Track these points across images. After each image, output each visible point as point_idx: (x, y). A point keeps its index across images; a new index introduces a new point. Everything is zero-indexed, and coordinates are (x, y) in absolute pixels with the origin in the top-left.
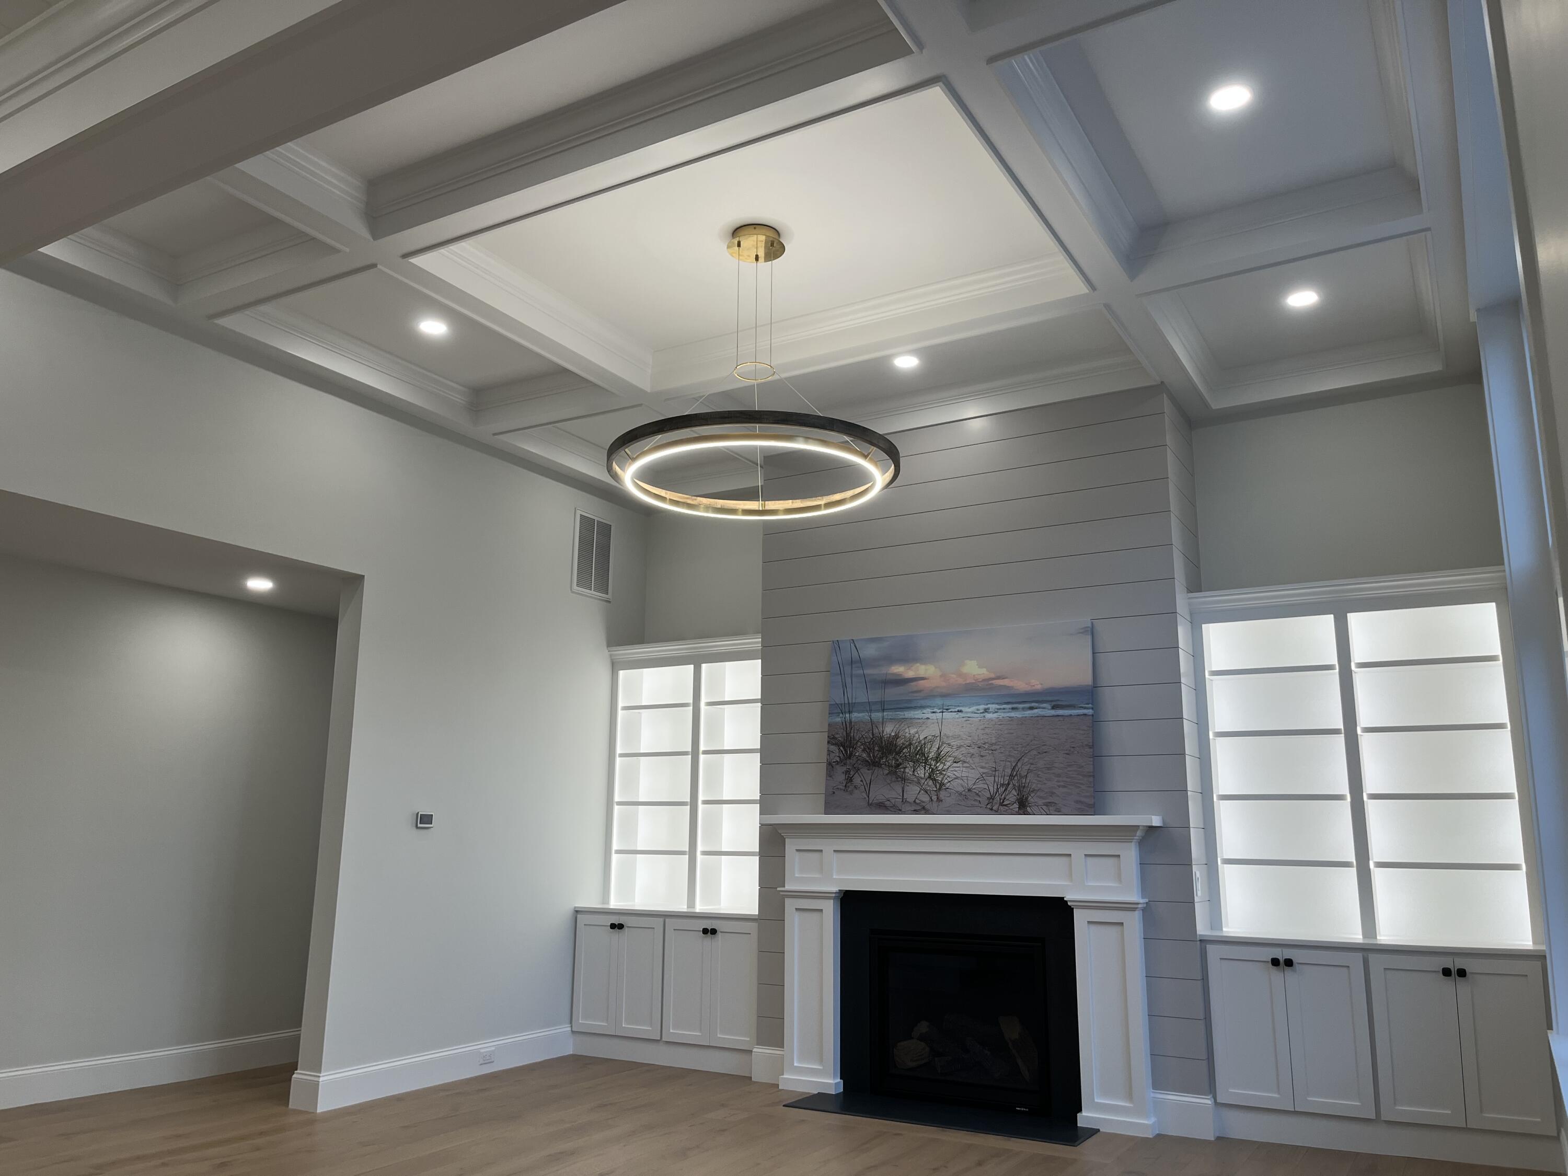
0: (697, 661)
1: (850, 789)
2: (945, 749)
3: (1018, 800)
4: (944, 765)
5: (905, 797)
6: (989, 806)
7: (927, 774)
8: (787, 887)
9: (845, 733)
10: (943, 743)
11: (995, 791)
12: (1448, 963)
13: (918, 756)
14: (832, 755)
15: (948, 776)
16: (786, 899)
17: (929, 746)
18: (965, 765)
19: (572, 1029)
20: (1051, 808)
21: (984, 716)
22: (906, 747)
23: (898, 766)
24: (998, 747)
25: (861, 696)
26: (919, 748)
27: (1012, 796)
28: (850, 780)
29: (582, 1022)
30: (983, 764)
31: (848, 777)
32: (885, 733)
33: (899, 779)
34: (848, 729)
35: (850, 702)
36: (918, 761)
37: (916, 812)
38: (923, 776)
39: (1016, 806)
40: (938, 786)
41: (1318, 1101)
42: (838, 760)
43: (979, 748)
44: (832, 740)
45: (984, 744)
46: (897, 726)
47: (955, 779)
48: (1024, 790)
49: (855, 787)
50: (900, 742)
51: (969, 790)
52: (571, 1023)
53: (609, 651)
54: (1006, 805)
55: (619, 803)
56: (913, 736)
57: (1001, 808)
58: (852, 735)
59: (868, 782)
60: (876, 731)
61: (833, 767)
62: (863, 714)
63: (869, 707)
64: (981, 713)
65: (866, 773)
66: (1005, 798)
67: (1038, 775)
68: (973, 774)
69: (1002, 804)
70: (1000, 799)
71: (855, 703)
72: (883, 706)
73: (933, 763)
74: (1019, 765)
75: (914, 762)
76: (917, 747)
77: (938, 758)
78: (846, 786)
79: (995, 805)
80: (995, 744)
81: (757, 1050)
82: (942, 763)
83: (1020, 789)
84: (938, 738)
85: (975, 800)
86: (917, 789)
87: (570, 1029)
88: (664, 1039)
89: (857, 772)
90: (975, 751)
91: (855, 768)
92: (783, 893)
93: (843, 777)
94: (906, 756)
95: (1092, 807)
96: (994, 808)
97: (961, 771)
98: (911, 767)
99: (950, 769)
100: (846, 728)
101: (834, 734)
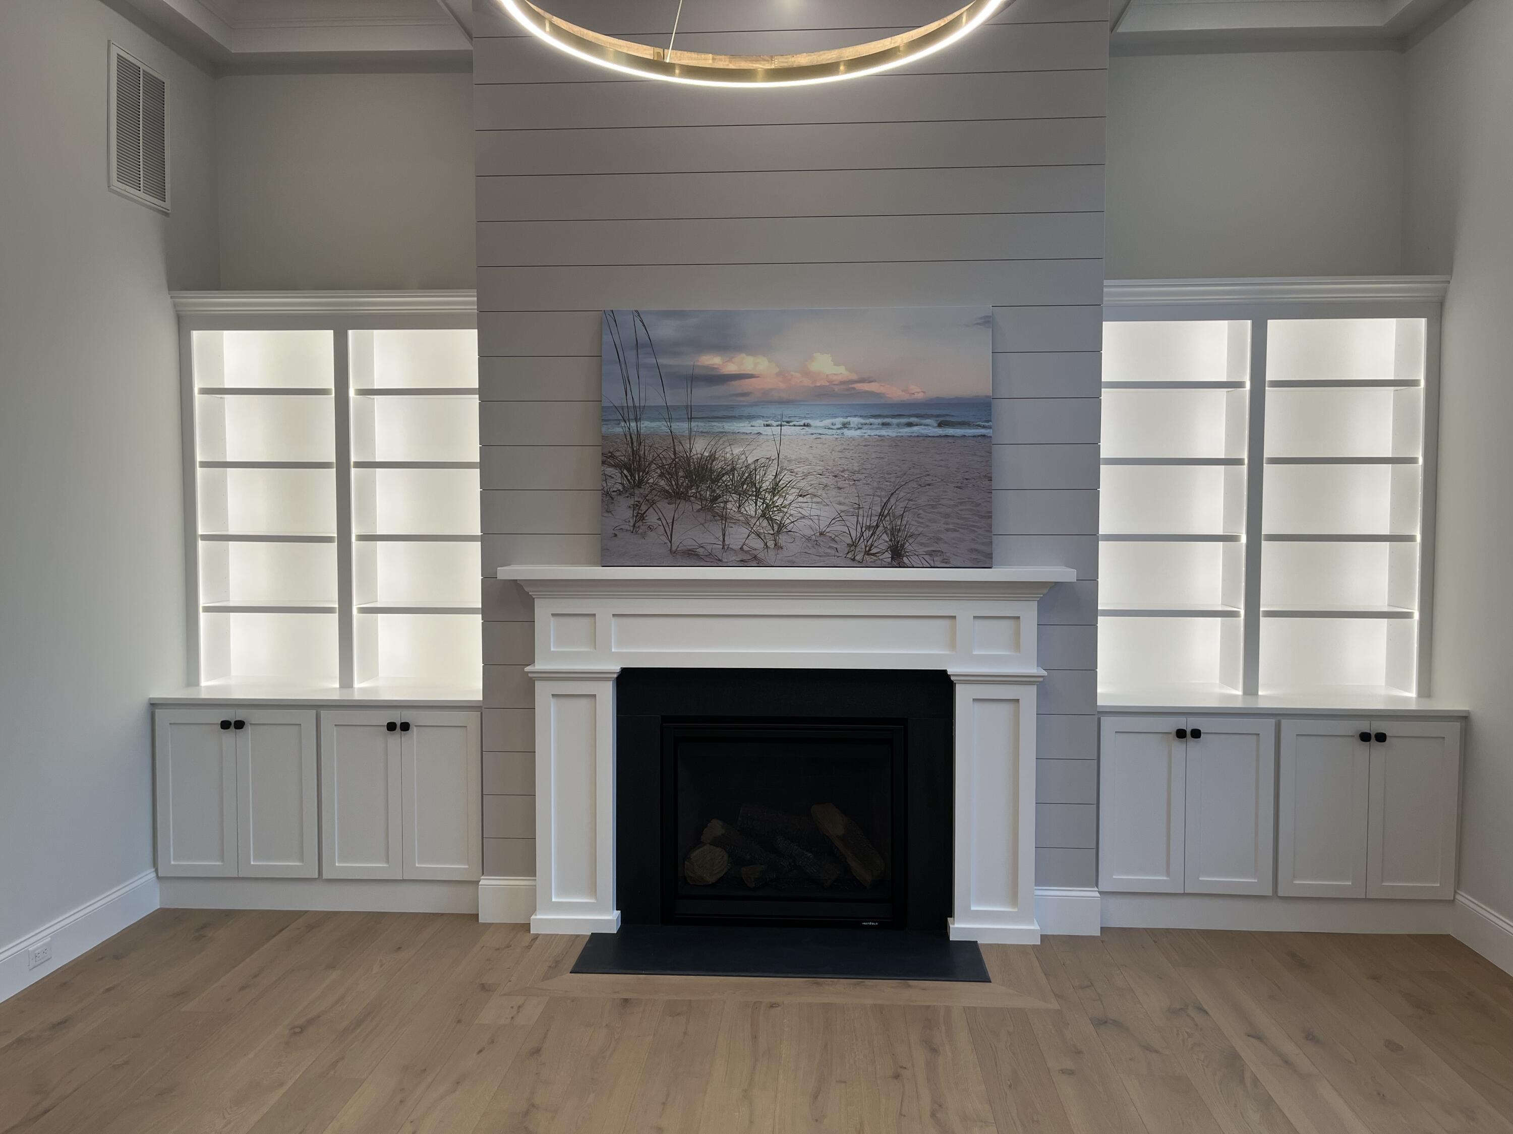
0: (340, 325)
1: (641, 531)
2: (786, 478)
3: (890, 548)
4: (785, 499)
5: (727, 543)
6: (849, 556)
7: (760, 512)
8: (540, 665)
9: (630, 450)
10: (782, 469)
11: (859, 536)
12: (1365, 726)
13: (745, 486)
14: (610, 482)
15: (791, 515)
16: (537, 684)
17: (762, 473)
18: (815, 500)
19: (156, 871)
20: (935, 559)
22: (726, 473)
23: (715, 499)
24: (862, 476)
25: (653, 397)
26: (746, 475)
27: (882, 542)
28: (641, 517)
29: (173, 862)
30: (842, 500)
31: (638, 513)
32: (694, 452)
33: (718, 518)
34: (635, 444)
35: (637, 404)
36: (745, 492)
37: (743, 563)
38: (753, 514)
39: (888, 555)
40: (776, 528)
41: (1211, 880)
42: (620, 488)
43: (835, 476)
44: (608, 459)
45: (842, 472)
46: (713, 443)
47: (801, 518)
48: (900, 534)
49: (650, 528)
50: (717, 465)
51: (821, 534)
52: (155, 867)
53: (171, 297)
54: (873, 554)
55: (205, 538)
56: (737, 457)
57: (867, 558)
58: (642, 452)
59: (670, 521)
60: (679, 448)
61: (612, 499)
63: (668, 413)
65: (667, 509)
66: (872, 545)
67: (918, 516)
68: (828, 513)
69: (868, 553)
70: (866, 547)
71: (644, 407)
73: (768, 496)
74: (893, 501)
75: (740, 495)
76: (743, 474)
77: (775, 490)
78: (634, 526)
79: (857, 553)
80: (859, 472)
81: (485, 881)
82: (781, 496)
83: (893, 533)
84: (776, 462)
85: (830, 547)
86: (744, 531)
87: (154, 875)
88: (324, 877)
89: (651, 506)
90: (830, 481)
91: (648, 500)
92: (530, 675)
93: (629, 513)
94: (726, 485)
95: (990, 556)
96: (857, 558)
97: (809, 508)
98: (735, 502)
99: (794, 505)
100: (632, 443)
101: (611, 450)
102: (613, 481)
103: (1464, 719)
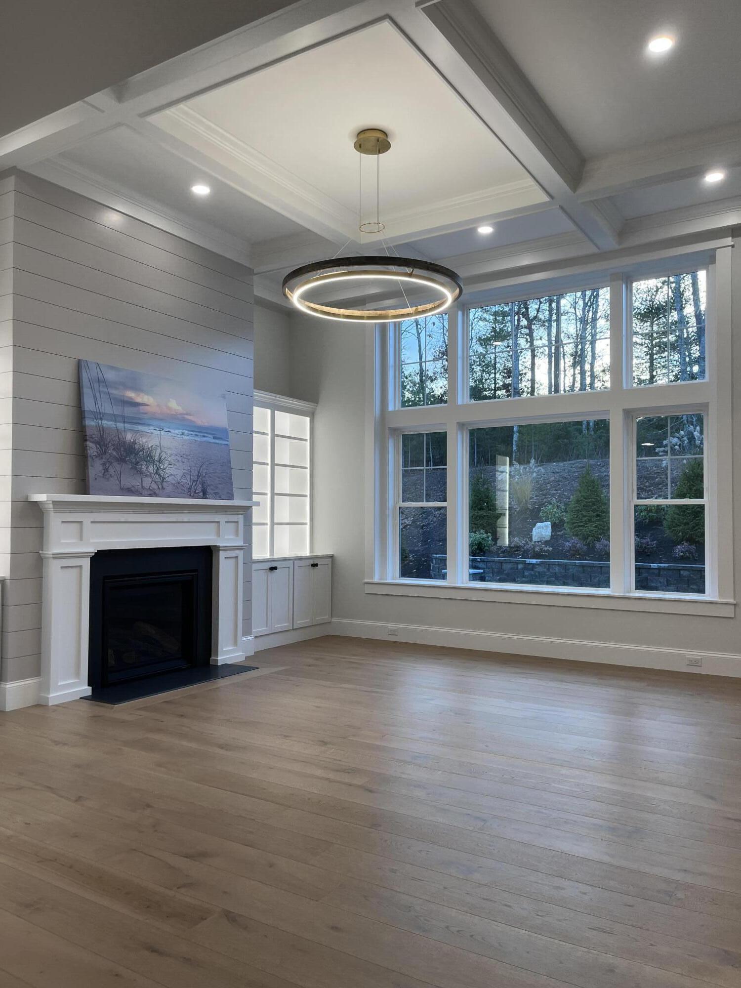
1: (107, 477)
2: (164, 456)
3: (202, 490)
4: (164, 465)
5: (143, 485)
6: (189, 493)
7: (155, 471)
9: (99, 436)
10: (162, 451)
11: (191, 484)
12: (313, 562)
13: (149, 458)
14: (92, 450)
15: (167, 473)
16: (49, 561)
17: (154, 452)
18: (175, 467)
20: (217, 495)
21: (182, 437)
22: (141, 451)
23: (137, 463)
24: (190, 458)
25: (108, 409)
26: (149, 452)
27: (199, 489)
28: (106, 470)
30: (185, 468)
31: (105, 468)
32: (127, 439)
33: (139, 473)
34: (101, 432)
35: (101, 411)
36: (149, 461)
37: (150, 495)
38: (152, 472)
39: (201, 494)
40: (162, 479)
42: (97, 454)
43: (181, 457)
44: (90, 438)
45: (183, 455)
46: (134, 435)
47: (171, 475)
48: (205, 485)
49: (111, 476)
50: (137, 447)
51: (179, 483)
54: (197, 493)
56: (144, 443)
57: (195, 495)
58: (106, 437)
59: (119, 473)
60: (120, 436)
61: (93, 459)
62: (112, 423)
63: (114, 418)
64: (181, 435)
65: (118, 467)
66: (196, 489)
67: (210, 477)
68: (180, 473)
69: (195, 492)
70: (194, 490)
71: (104, 413)
72: (124, 419)
73: (158, 464)
74: (201, 470)
75: (147, 462)
76: (147, 452)
77: (160, 461)
78: (104, 474)
79: (192, 492)
80: (189, 455)
82: (162, 464)
83: (203, 484)
84: (159, 447)
86: (150, 480)
89: (111, 465)
91: (109, 462)
92: (43, 556)
93: (101, 468)
94: (141, 457)
95: (232, 494)
96: (191, 494)
97: (174, 470)
98: (145, 465)
99: (167, 469)
101: (91, 434)
103: (332, 557)
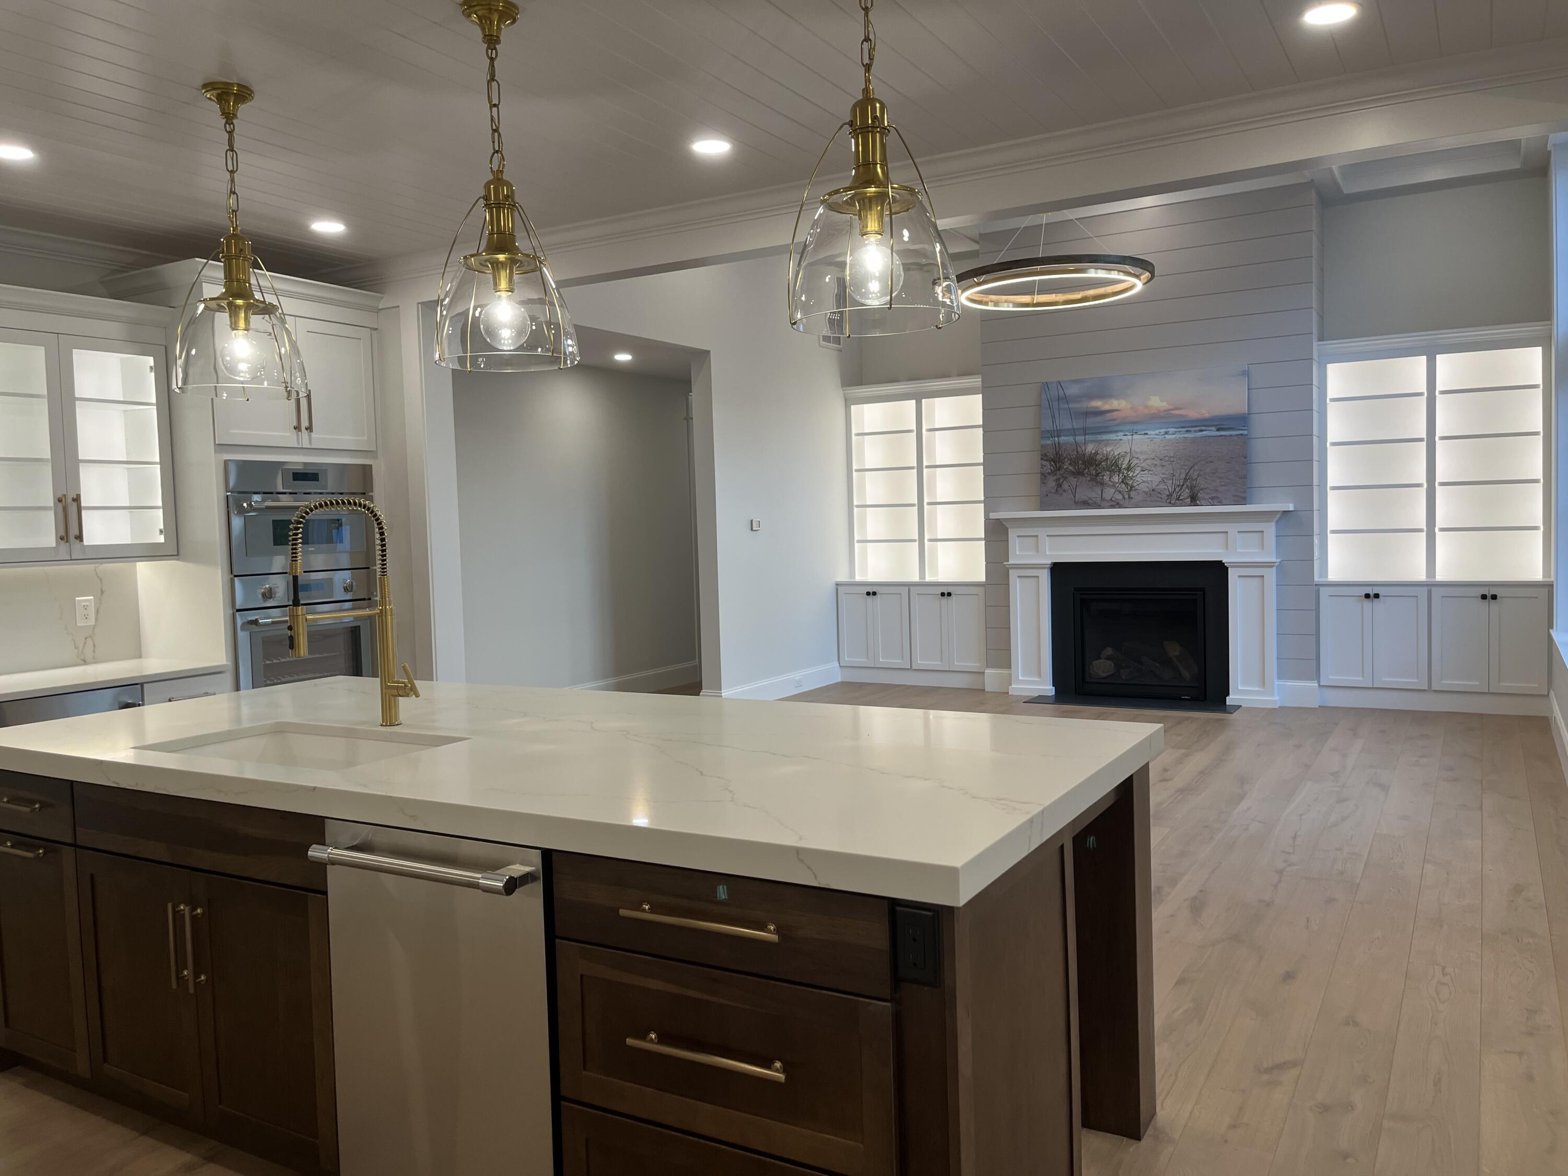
0: (918, 397)
2: (1135, 462)
3: (1190, 496)
4: (1134, 473)
5: (1103, 496)
6: (1168, 501)
7: (1121, 480)
8: (1011, 562)
9: (1055, 453)
11: (1173, 490)
12: (1485, 591)
13: (1113, 467)
16: (1010, 571)
17: (1122, 460)
18: (1150, 472)
19: (839, 663)
21: (1165, 437)
22: (1104, 461)
23: (1097, 475)
24: (1175, 459)
25: (1067, 424)
26: (1114, 461)
27: (1186, 493)
28: (1060, 485)
29: (847, 659)
30: (1164, 472)
31: (1058, 483)
32: (1087, 451)
33: (1099, 484)
35: (1058, 428)
36: (1113, 470)
37: (1112, 507)
39: (1189, 500)
40: (1129, 488)
41: (1390, 680)
42: (1050, 471)
43: (1161, 460)
44: (1044, 457)
45: (1165, 457)
46: (1096, 446)
49: (1064, 491)
50: (1099, 457)
51: (1153, 490)
52: (839, 660)
53: (843, 390)
54: (1181, 500)
55: (857, 506)
57: (1178, 502)
58: (1060, 453)
59: (1074, 487)
60: (1079, 449)
61: (1046, 477)
62: (1069, 438)
63: (1073, 432)
64: (1163, 435)
65: (1073, 481)
66: (1180, 495)
67: (1206, 478)
68: (1156, 479)
69: (1178, 499)
71: (1062, 430)
72: (1085, 431)
73: (1125, 472)
74: (1191, 471)
77: (1129, 468)
78: (1056, 490)
79: (1172, 499)
80: (1173, 457)
81: (988, 671)
83: (1192, 488)
84: (1129, 454)
85: (1158, 497)
86: (1113, 491)
87: (838, 665)
88: (913, 668)
89: (1065, 479)
90: (1158, 462)
92: (1007, 566)
93: (1054, 483)
94: (1103, 467)
95: (1245, 499)
96: (1172, 502)
97: (1146, 477)
98: (1108, 475)
99: (1139, 475)
100: (1056, 449)
101: (1045, 452)
102: (1046, 468)
